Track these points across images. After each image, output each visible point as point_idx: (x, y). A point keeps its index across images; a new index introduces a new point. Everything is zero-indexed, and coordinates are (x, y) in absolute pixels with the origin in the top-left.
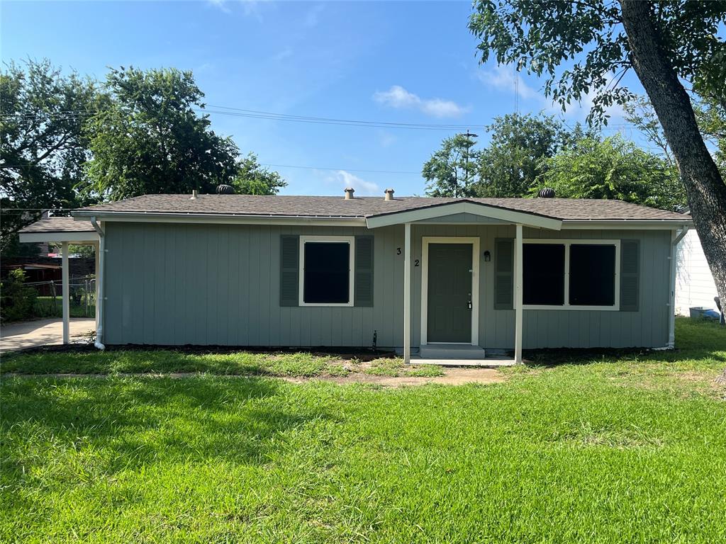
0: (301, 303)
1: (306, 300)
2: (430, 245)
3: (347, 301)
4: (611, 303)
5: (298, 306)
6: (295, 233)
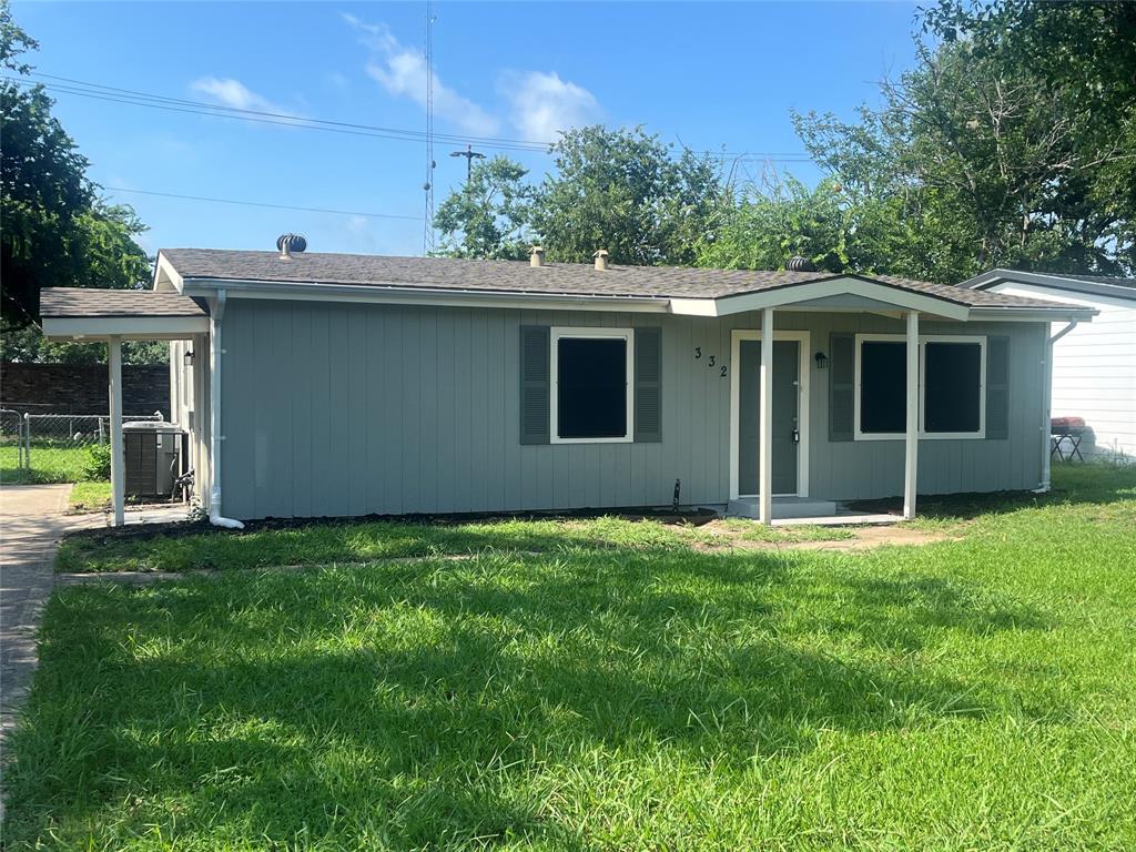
0: (555, 438)
1: (562, 434)
2: (742, 342)
3: (623, 433)
4: (976, 429)
5: (549, 443)
6: (542, 322)
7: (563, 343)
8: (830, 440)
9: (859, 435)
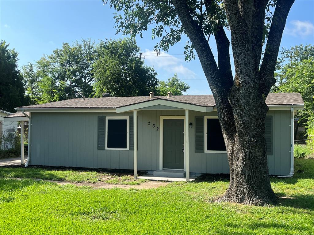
0: (106, 148)
1: (108, 147)
2: (164, 120)
3: (126, 147)
6: (104, 115)
7: (109, 121)
8: (196, 152)
9: (206, 151)
